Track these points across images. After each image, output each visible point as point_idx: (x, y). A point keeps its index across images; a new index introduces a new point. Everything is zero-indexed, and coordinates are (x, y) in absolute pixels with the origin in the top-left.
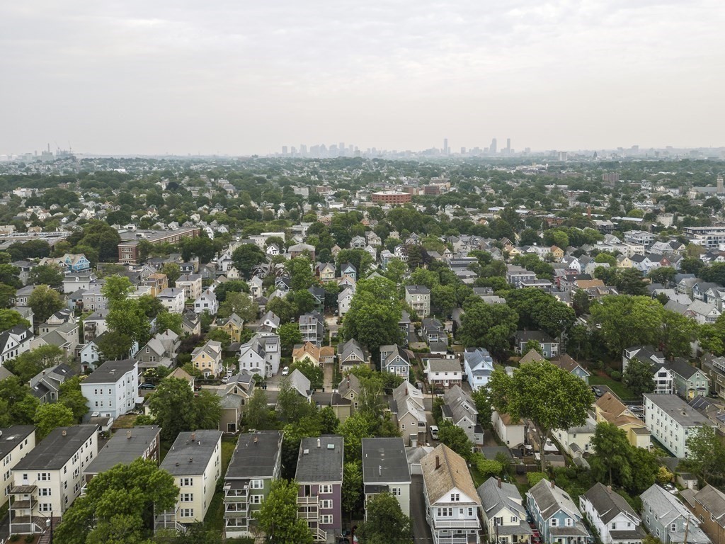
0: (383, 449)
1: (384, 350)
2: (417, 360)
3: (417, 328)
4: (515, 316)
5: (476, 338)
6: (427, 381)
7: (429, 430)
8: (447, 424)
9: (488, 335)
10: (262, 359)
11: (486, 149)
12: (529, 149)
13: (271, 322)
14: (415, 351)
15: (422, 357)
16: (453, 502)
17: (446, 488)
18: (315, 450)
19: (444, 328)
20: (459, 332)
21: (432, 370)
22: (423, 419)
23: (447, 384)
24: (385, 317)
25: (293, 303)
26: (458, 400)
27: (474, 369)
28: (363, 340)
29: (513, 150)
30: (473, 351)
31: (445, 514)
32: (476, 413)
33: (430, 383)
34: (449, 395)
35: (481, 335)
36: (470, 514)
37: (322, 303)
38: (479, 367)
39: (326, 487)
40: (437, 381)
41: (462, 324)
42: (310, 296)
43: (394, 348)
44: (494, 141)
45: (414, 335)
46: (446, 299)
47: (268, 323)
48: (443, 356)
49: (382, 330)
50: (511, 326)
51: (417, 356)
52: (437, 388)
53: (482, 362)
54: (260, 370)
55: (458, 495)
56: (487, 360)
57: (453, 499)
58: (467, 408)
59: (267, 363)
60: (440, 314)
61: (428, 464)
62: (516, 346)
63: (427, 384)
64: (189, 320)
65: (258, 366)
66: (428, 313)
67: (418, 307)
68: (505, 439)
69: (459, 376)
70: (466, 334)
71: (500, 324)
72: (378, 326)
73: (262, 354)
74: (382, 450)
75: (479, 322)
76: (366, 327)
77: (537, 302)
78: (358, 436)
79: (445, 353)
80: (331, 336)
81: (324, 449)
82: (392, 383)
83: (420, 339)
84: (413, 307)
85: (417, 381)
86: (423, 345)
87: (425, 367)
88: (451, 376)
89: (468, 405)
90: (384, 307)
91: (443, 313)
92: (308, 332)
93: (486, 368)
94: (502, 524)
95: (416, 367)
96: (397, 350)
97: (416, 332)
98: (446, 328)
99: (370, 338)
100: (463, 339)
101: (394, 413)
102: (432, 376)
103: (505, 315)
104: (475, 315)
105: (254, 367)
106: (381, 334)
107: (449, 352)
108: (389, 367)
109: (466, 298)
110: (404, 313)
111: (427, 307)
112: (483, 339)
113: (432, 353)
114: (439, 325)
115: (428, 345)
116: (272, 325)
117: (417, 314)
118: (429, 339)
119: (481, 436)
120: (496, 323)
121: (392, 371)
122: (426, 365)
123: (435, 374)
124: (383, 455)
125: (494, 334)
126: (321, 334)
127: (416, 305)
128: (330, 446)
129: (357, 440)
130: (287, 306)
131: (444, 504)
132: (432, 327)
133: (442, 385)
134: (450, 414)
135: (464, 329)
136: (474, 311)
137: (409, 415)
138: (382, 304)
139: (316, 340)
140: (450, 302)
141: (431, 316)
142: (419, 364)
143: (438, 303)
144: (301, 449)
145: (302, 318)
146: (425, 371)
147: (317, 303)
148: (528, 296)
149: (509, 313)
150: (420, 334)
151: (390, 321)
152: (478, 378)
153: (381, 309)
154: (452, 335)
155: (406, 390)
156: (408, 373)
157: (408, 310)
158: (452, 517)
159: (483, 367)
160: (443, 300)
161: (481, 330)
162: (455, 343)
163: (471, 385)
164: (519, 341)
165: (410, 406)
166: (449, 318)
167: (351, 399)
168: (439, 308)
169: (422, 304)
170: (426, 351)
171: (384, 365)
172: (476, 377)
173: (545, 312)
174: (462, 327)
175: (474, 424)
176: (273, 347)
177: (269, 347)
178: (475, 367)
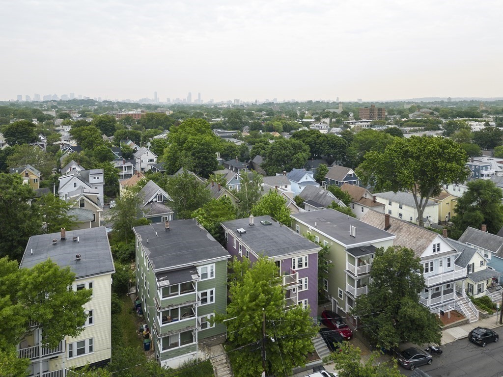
1: (218, 172)
4: (306, 147)
9: (293, 161)
11: (184, 99)
12: (213, 100)
16: (434, 254)
17: (423, 240)
18: (250, 228)
26: (321, 192)
27: (300, 182)
29: (202, 101)
31: (427, 270)
36: (449, 265)
38: (303, 180)
39: (300, 261)
44: (190, 94)
53: (306, 175)
55: (439, 245)
57: (434, 251)
69: (289, 188)
74: (322, 219)
81: (261, 226)
89: (332, 196)
92: (124, 174)
94: (473, 271)
112: (288, 165)
124: (329, 223)
128: (265, 222)
131: (427, 258)
134: (319, 205)
144: (229, 231)
149: (301, 146)
158: (434, 272)
159: (307, 179)
176: (98, 178)
177: (95, 178)
178: (300, 179)
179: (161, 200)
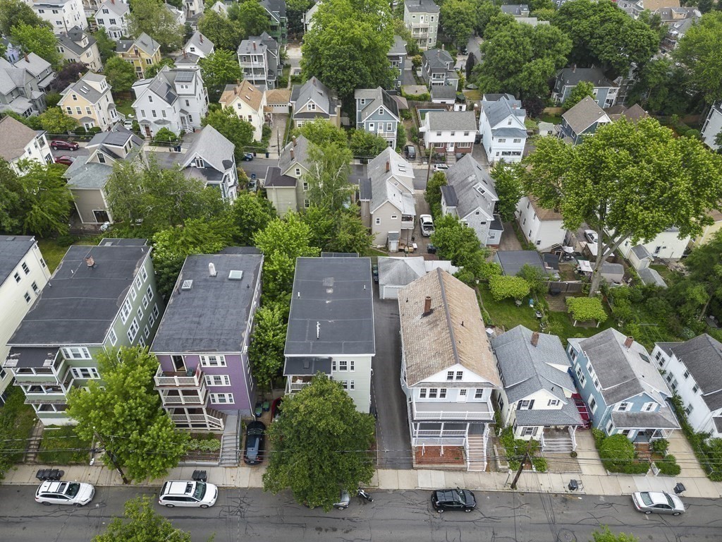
0: (332, 279)
1: (361, 95)
2: (410, 112)
3: (416, 65)
4: (566, 44)
5: (502, 79)
6: (423, 144)
7: (418, 221)
8: (450, 223)
9: (521, 75)
10: (169, 106)
13: (200, 48)
14: (409, 98)
15: (418, 108)
16: (449, 381)
17: (439, 360)
18: (206, 280)
19: (455, 64)
20: (477, 70)
21: (432, 129)
22: (411, 212)
23: (451, 149)
24: (366, 43)
25: (237, 21)
26: (470, 179)
27: (495, 128)
28: (328, 79)
30: (498, 98)
31: (433, 395)
32: (496, 199)
33: (427, 147)
34: (455, 170)
35: (510, 74)
36: (479, 396)
37: (282, 24)
38: (503, 124)
39: (212, 359)
40: (436, 144)
41: (483, 58)
42: (261, 12)
43: (377, 93)
45: (411, 75)
46: (463, 21)
47: (193, 49)
48: (450, 105)
49: (359, 64)
50: (558, 61)
51: (412, 106)
52: (437, 155)
53: (510, 117)
54: (170, 122)
55: (460, 373)
56: (517, 114)
57: (450, 378)
58: (483, 192)
59: (182, 111)
60: (451, 43)
61: (412, 302)
62: (556, 91)
63: (422, 148)
64: (73, 41)
65: (164, 115)
66: (433, 44)
67: (421, 33)
68: (533, 238)
69: (471, 138)
70: (486, 73)
71: (542, 57)
72: (352, 58)
73: (171, 98)
74: (329, 281)
75: (511, 53)
76: (334, 57)
77: (603, 21)
78: (292, 254)
79: (451, 102)
80: (292, 73)
81: (222, 281)
82: (368, 150)
83: (419, 81)
84: (413, 33)
85: (408, 143)
86: (422, 90)
87: (422, 121)
88: (460, 137)
89: (484, 188)
90: (365, 25)
91: (454, 44)
92: (252, 67)
93: (515, 125)
94: (531, 409)
95: (409, 123)
96: (381, 97)
97: (414, 70)
98: (458, 65)
99: (340, 76)
100: (482, 81)
101: (366, 200)
102: (431, 138)
103: (553, 42)
104: (507, 42)
105: (160, 117)
106: (357, 70)
107: (459, 101)
108: (367, 123)
109: (493, 18)
110: (397, 39)
111: (432, 34)
112: (512, 80)
113: (435, 101)
114: (448, 60)
115: (430, 89)
116: (199, 53)
117: (418, 44)
118: (433, 80)
119: (498, 234)
120: (537, 55)
121: (371, 129)
122: (423, 118)
123: (435, 134)
124: (330, 291)
125: (531, 74)
126: (275, 70)
127: (417, 30)
128: (235, 274)
129: (290, 261)
130: (228, 26)
131: (432, 384)
132: (439, 62)
133: (445, 150)
134: (453, 202)
135: (486, 66)
136: (505, 36)
137: (388, 205)
138: (363, 21)
139: (265, 79)
140: (467, 26)
141: (438, 46)
142: (413, 117)
143: (449, 28)
144: (180, 277)
145: (244, 43)
146: (421, 130)
147: (274, 24)
148: (591, 12)
149: (558, 40)
150: (419, 74)
151: (373, 49)
152: (500, 141)
153: (359, 29)
154: (464, 75)
155: (388, 164)
156: (395, 133)
157: (405, 36)
158: (446, 400)
159: (510, 123)
160: (458, 22)
161: (512, 67)
162: (469, 86)
163: (488, 150)
164: (563, 83)
165: (391, 191)
166: (463, 52)
167: (296, 176)
168: (450, 36)
169: (426, 29)
170: (425, 98)
171: (360, 120)
172: (496, 139)
173: (614, 38)
174: (482, 63)
175: (490, 218)
176: (187, 87)
177: (182, 87)
178: (497, 123)
179: (202, 166)
